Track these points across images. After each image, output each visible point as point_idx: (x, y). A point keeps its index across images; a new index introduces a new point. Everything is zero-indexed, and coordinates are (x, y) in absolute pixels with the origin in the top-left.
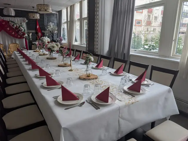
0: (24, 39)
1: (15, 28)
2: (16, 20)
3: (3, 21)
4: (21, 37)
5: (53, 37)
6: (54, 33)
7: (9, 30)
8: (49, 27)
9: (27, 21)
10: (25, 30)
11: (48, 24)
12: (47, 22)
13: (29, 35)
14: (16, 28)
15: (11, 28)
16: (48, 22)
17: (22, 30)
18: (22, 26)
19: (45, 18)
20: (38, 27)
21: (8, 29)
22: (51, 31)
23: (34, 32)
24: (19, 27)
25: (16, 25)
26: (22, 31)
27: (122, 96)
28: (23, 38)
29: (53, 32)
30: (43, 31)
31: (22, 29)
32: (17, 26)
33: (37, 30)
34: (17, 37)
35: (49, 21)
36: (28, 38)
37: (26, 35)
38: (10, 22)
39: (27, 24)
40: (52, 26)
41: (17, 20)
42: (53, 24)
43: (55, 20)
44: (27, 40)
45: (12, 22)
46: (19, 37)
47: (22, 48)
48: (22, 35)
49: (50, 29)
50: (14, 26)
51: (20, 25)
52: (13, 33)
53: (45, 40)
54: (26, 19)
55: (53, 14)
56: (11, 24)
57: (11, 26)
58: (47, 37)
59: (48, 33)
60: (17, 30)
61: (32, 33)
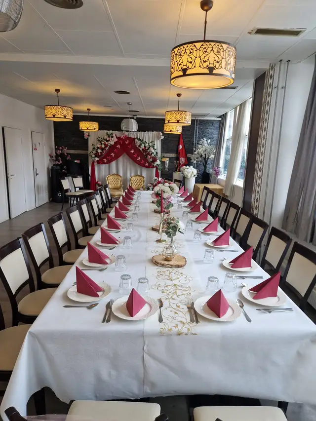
0: (155, 168)
1: (143, 149)
2: (147, 137)
3: (127, 138)
4: (150, 166)
5: (205, 167)
6: (208, 158)
7: (134, 154)
8: (200, 146)
9: (163, 137)
10: (157, 153)
11: (200, 142)
12: (199, 138)
13: (163, 163)
14: (145, 150)
15: (137, 149)
16: (200, 136)
17: (152, 153)
18: (153, 147)
19: (197, 129)
20: (181, 147)
21: (132, 151)
22: (201, 156)
23: (174, 156)
24: (148, 149)
25: (144, 145)
26: (153, 155)
27: (176, 313)
28: (153, 167)
29: (207, 156)
30: (189, 155)
31: (153, 151)
32: (145, 147)
33: (179, 154)
34: (143, 166)
35: (202, 136)
36: (160, 167)
37: (158, 162)
38: (136, 140)
39: (163, 143)
40: (206, 145)
41: (149, 135)
42: (209, 141)
43: (214, 132)
44: (159, 170)
45: (139, 139)
46: (147, 164)
47: (149, 185)
48: (152, 162)
49: (200, 150)
50: (141, 147)
51: (150, 144)
52: (139, 159)
53: (188, 173)
54: (162, 134)
55: (212, 122)
56: (138, 143)
57: (137, 147)
58: (191, 167)
59: (197, 158)
60: (144, 154)
61: (170, 158)
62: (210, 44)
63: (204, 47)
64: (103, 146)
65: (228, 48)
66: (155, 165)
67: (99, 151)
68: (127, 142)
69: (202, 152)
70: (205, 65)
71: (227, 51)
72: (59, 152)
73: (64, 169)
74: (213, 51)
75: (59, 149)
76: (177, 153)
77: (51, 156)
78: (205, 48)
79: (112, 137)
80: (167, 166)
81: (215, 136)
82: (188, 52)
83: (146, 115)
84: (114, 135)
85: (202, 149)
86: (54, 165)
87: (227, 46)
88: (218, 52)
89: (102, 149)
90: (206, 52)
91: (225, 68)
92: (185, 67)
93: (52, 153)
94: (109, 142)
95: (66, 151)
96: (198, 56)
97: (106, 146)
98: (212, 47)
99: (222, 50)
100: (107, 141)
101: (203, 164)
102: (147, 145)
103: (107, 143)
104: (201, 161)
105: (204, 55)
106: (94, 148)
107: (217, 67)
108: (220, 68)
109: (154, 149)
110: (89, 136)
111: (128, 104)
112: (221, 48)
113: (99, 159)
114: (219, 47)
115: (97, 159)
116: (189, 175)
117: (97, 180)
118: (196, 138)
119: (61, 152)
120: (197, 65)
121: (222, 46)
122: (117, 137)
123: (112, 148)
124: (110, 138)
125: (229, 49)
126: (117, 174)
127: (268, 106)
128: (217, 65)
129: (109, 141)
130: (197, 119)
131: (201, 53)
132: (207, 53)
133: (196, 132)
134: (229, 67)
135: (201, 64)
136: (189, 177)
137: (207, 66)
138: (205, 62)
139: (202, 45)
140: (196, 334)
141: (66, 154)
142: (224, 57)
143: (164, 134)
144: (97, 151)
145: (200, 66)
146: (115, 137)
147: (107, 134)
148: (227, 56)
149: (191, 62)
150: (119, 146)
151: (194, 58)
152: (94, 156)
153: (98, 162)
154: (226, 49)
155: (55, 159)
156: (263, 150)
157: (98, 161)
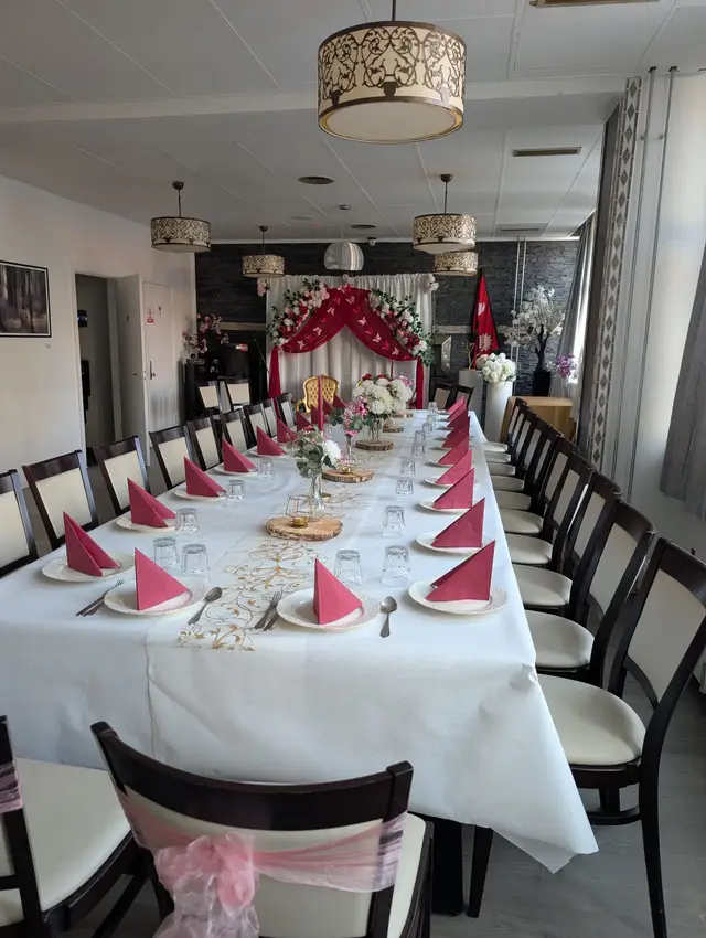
0: (416, 362)
1: (386, 316)
2: (399, 287)
3: (353, 291)
4: (405, 356)
5: (541, 355)
6: (548, 335)
7: (365, 327)
8: (527, 305)
9: (435, 286)
10: (420, 325)
11: (529, 296)
12: (526, 286)
13: (436, 348)
14: (391, 318)
15: (373, 318)
16: (529, 282)
17: (409, 324)
18: (412, 310)
19: (521, 266)
20: (481, 309)
21: (363, 322)
22: (530, 330)
23: (464, 332)
24: (400, 315)
25: (388, 306)
26: (410, 328)
28: (411, 357)
29: (545, 331)
30: (501, 329)
31: (411, 319)
32: (391, 309)
33: (477, 326)
34: (387, 355)
35: (535, 280)
36: (427, 359)
37: (423, 345)
38: (371, 295)
39: (438, 300)
40: (545, 302)
41: (402, 285)
42: (553, 291)
43: (567, 272)
44: (424, 366)
45: (380, 293)
48: (407, 345)
49: (527, 316)
50: (384, 310)
51: (406, 304)
52: (378, 338)
53: (492, 370)
54: (433, 279)
55: (561, 246)
56: (375, 300)
57: (374, 310)
58: (503, 355)
59: (522, 335)
60: (391, 327)
61: (454, 336)
62: (385, 31)
63: (370, 38)
64: (296, 311)
65: (429, 35)
66: (415, 353)
67: (288, 322)
68: (351, 300)
69: (533, 321)
70: (375, 78)
71: (427, 43)
72: (204, 327)
73: (214, 365)
74: (393, 46)
75: (204, 322)
76: (471, 324)
77: (187, 337)
78: (374, 40)
79: (318, 289)
80: (445, 357)
81: (568, 281)
82: (340, 52)
83: (394, 235)
84: (321, 286)
85: (531, 312)
86: (192, 356)
87: (426, 32)
88: (404, 47)
89: (295, 318)
90: (377, 48)
91: (425, 83)
92: (336, 88)
93: (190, 330)
94: (311, 301)
95: (220, 325)
96: (360, 59)
97: (303, 310)
98: (390, 37)
99: (414, 42)
100: (306, 299)
101: (536, 349)
102: (396, 305)
103: (304, 304)
104: (531, 343)
105: (374, 57)
106: (277, 317)
107: (404, 81)
108: (411, 82)
109: (413, 314)
110: (267, 288)
111: (342, 207)
112: (411, 37)
113: (287, 341)
114: (407, 35)
115: (283, 341)
116: (495, 376)
117: (283, 390)
118: (519, 285)
119: (206, 327)
120: (359, 81)
121: (414, 33)
122: (328, 291)
123: (318, 314)
124: (313, 292)
125: (433, 40)
126: (330, 377)
127: (624, 183)
128: (404, 77)
129: (310, 298)
130: (521, 239)
131: (366, 51)
132: (378, 52)
133: (520, 272)
134: (436, 80)
135: (367, 79)
136: (495, 381)
137: (381, 81)
138: (375, 71)
139: (368, 34)
140: (250, 649)
141: (219, 333)
142: (420, 57)
143: (438, 279)
144: (283, 324)
145: (365, 83)
146: (323, 290)
147: (306, 283)
148: (427, 54)
149: (346, 76)
150: (331, 311)
151: (351, 66)
152: (276, 334)
153: (286, 348)
154: (426, 39)
155: (194, 342)
156: (614, 293)
157: (285, 346)
